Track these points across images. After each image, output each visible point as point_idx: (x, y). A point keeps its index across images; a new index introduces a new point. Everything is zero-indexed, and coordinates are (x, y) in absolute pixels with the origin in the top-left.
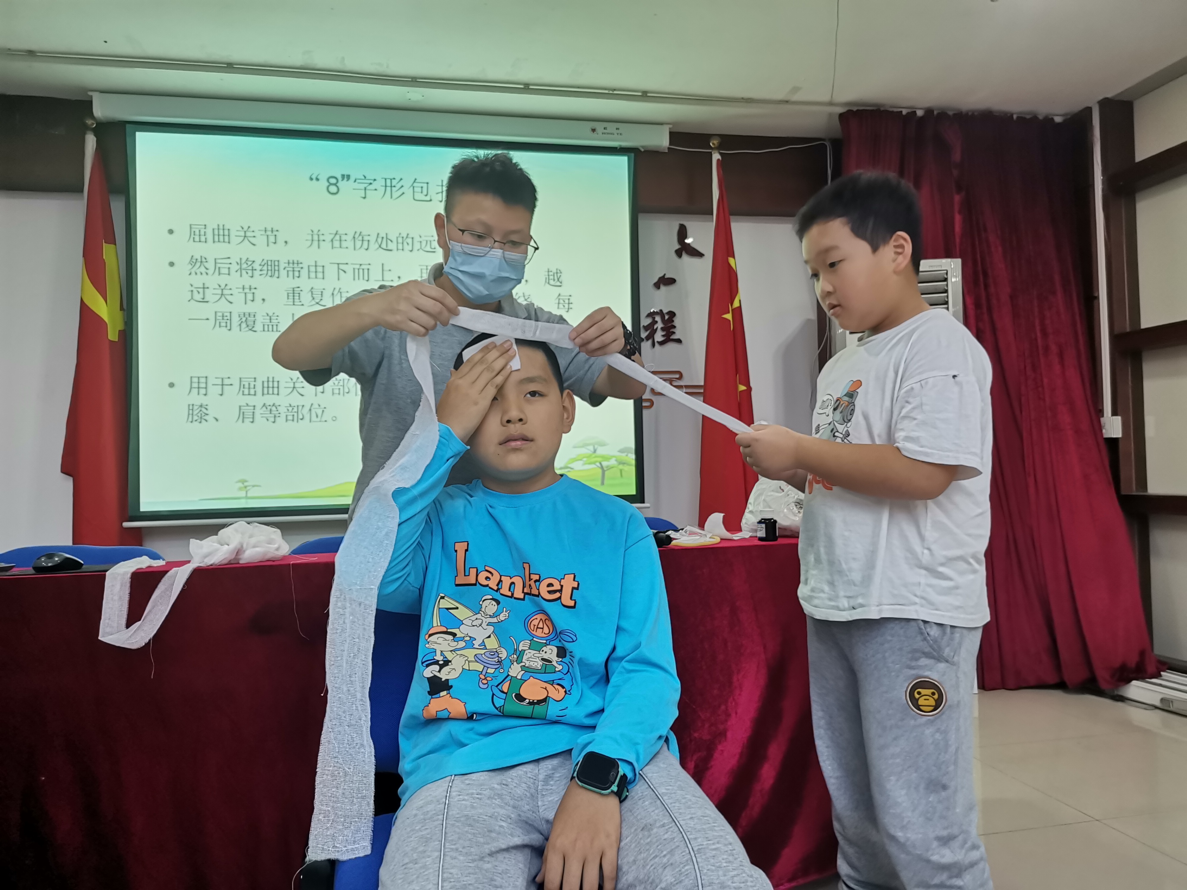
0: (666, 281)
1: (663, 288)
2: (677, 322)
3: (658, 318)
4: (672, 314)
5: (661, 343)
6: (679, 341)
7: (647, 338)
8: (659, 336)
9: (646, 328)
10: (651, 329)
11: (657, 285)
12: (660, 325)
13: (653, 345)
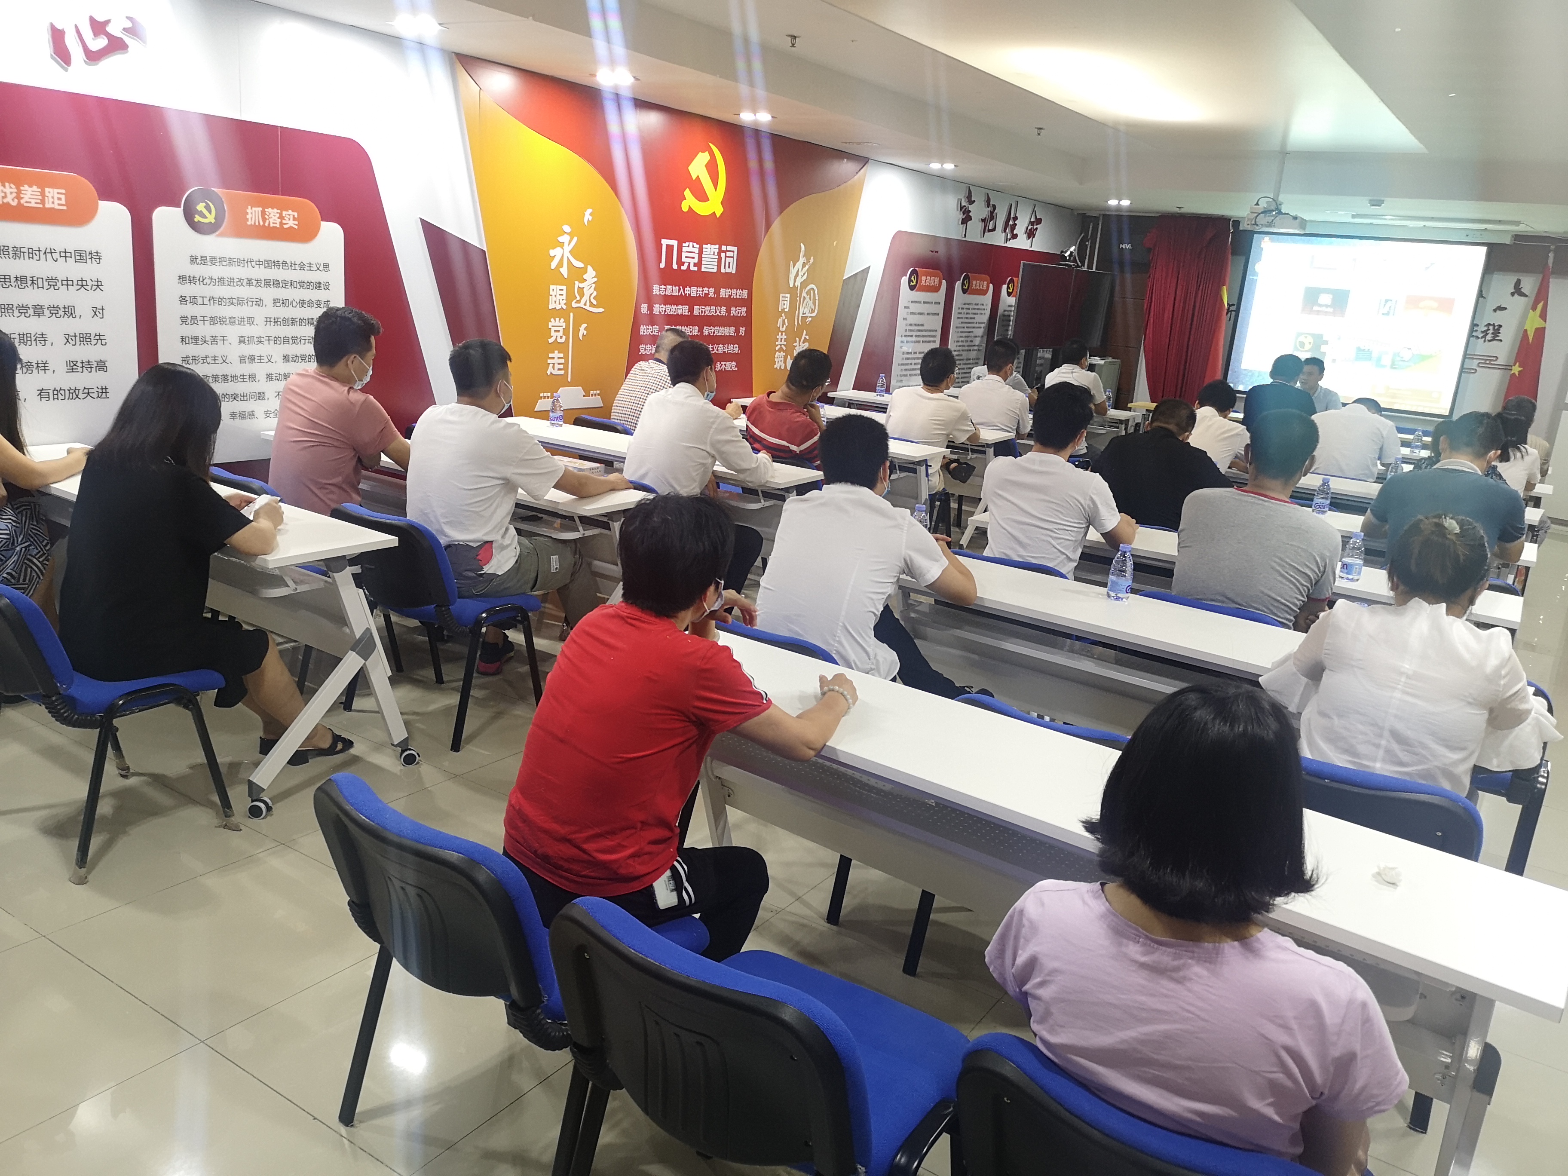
0: (1501, 308)
1: (1498, 312)
2: (1501, 330)
3: (1491, 328)
4: (1500, 326)
5: (1489, 341)
6: (1501, 340)
7: (1482, 337)
8: (1489, 337)
9: (1482, 332)
10: (1485, 333)
11: (1495, 310)
12: (1491, 331)
13: (1485, 341)
